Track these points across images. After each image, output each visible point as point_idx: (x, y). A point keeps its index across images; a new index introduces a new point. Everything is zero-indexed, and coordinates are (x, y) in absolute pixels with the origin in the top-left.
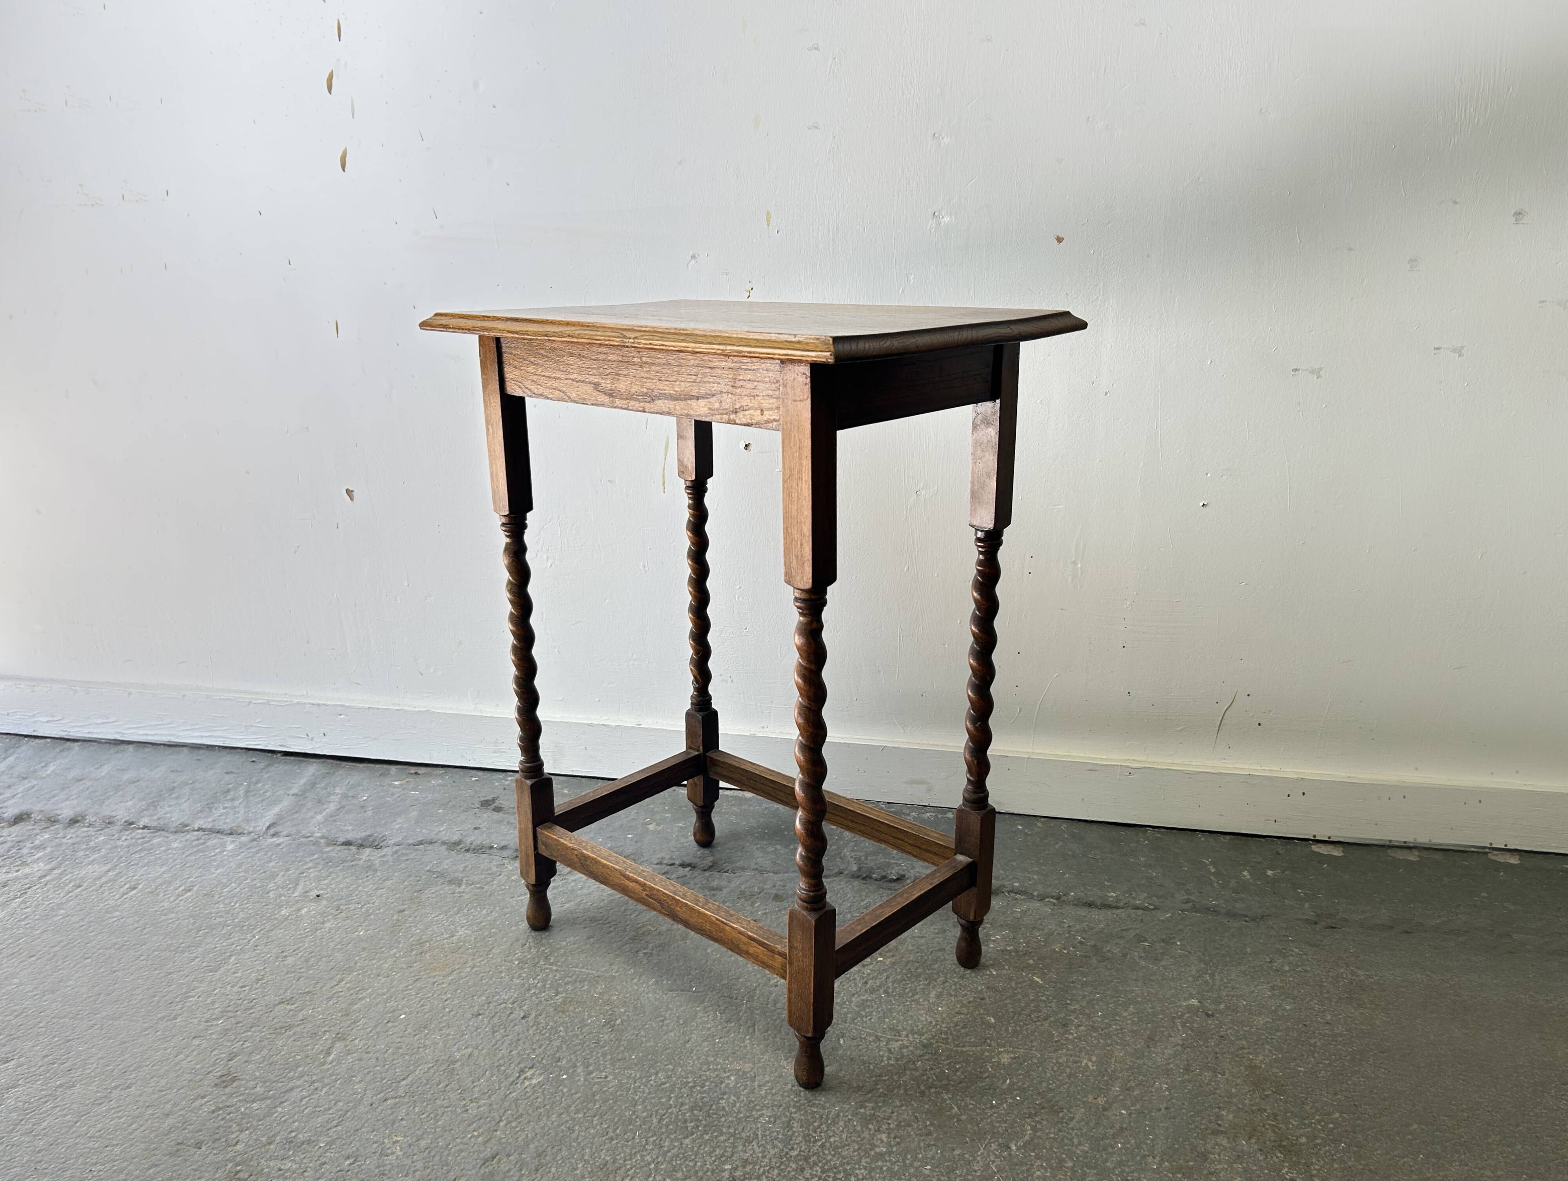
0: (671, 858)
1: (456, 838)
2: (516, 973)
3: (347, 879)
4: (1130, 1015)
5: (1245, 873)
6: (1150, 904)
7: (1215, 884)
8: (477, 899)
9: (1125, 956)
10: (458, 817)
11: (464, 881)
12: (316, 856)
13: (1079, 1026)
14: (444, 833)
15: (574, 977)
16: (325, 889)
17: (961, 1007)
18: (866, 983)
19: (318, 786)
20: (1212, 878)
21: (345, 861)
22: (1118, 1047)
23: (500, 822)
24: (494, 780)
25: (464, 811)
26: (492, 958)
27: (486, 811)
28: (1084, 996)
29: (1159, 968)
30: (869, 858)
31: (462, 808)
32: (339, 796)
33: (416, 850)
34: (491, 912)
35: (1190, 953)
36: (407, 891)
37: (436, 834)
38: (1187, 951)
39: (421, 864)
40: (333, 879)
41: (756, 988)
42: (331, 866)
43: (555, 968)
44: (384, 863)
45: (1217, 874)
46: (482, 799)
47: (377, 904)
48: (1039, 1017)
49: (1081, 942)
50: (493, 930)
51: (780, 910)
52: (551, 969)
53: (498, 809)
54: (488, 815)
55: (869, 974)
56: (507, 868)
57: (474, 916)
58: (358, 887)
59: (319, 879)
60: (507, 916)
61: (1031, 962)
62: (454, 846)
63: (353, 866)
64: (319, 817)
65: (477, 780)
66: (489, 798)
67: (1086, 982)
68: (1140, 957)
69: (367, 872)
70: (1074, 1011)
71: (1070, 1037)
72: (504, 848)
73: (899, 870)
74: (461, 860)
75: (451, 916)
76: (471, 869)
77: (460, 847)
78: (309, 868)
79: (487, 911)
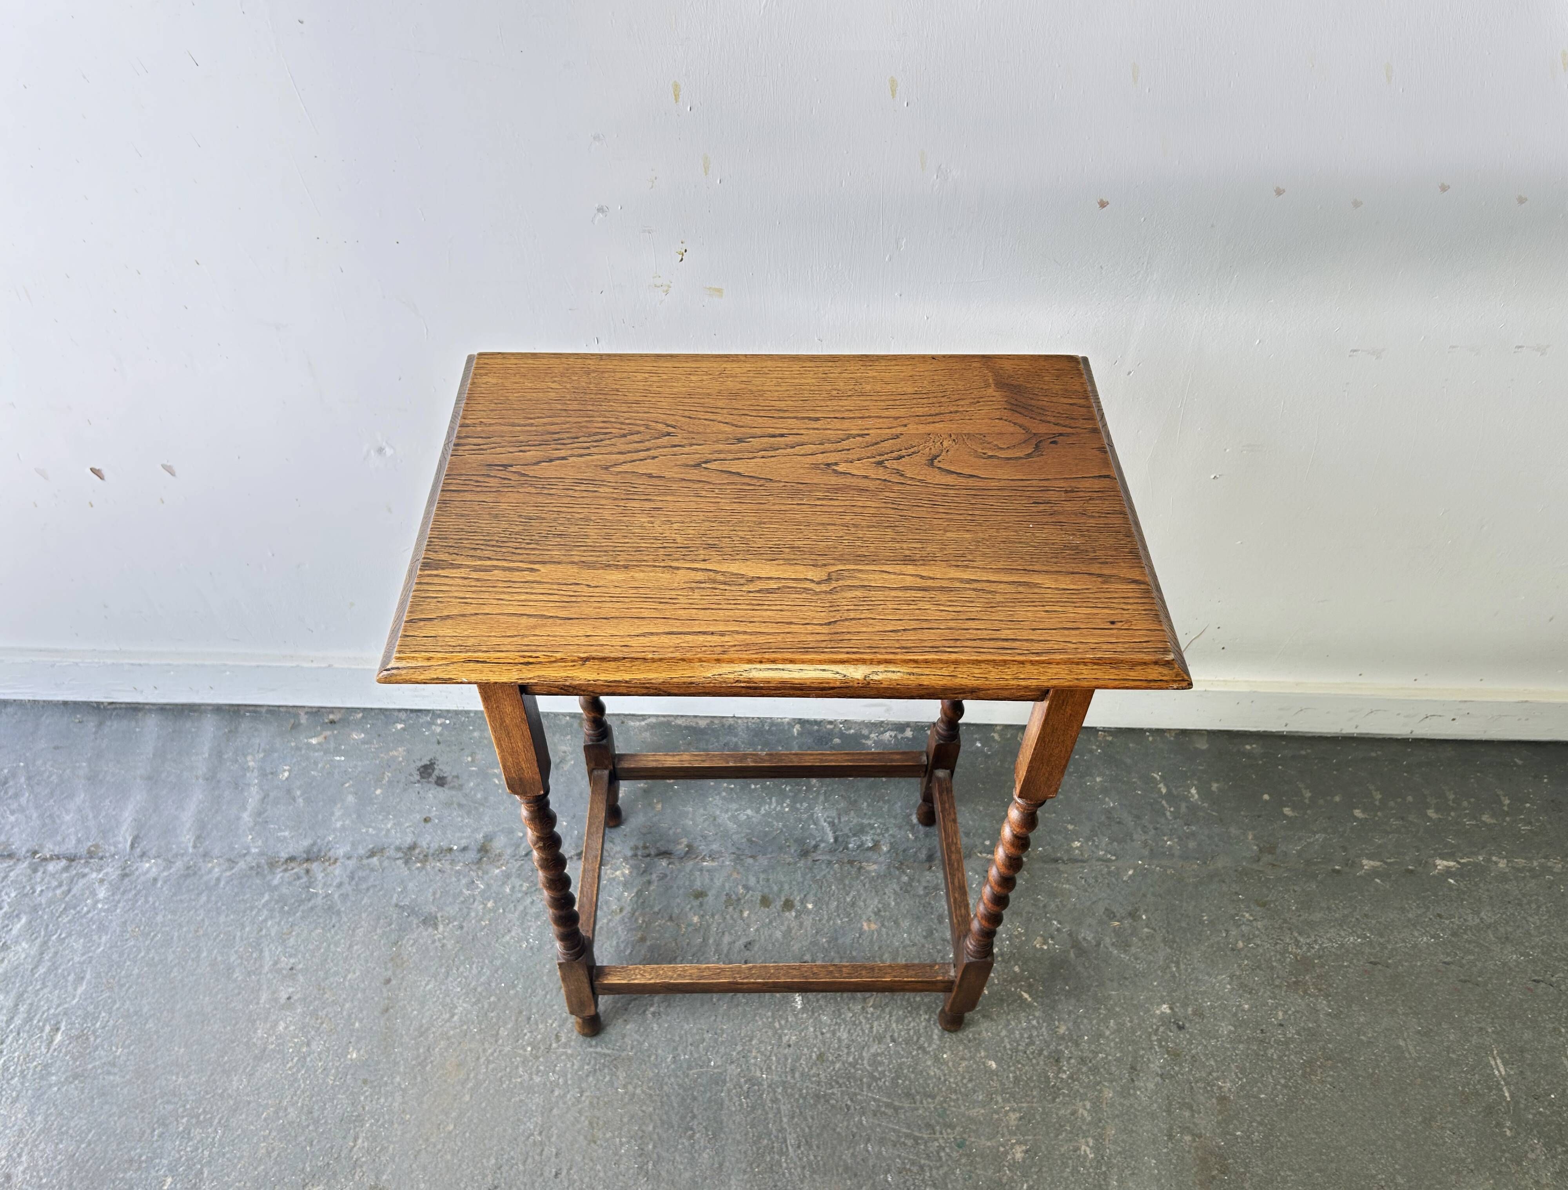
0: (645, 847)
1: (409, 840)
2: (532, 1066)
3: (313, 934)
4: (1112, 1033)
5: (1193, 791)
6: (1112, 855)
7: (1168, 814)
8: (462, 948)
9: (1098, 945)
10: (401, 800)
11: (439, 919)
12: (266, 897)
13: (1070, 1058)
14: (393, 831)
15: (593, 1062)
16: (295, 956)
17: (964, 1050)
18: (872, 1028)
19: (226, 756)
20: (1164, 802)
21: (301, 902)
22: (1106, 1084)
23: (448, 804)
24: (422, 726)
25: (405, 790)
26: (503, 1045)
27: (429, 785)
28: (1070, 1013)
29: (1129, 960)
30: (842, 820)
31: (401, 785)
32: (256, 773)
33: (372, 870)
34: (482, 969)
35: (1155, 930)
36: (384, 945)
37: (386, 835)
38: (1152, 929)
39: (385, 896)
40: (298, 935)
41: (771, 1052)
42: (288, 913)
43: (569, 1051)
44: (345, 897)
45: (1169, 797)
46: (420, 764)
47: (358, 973)
48: (1033, 1053)
49: (1058, 930)
50: (492, 999)
51: (771, 922)
52: (566, 1053)
53: (441, 782)
54: (433, 795)
55: (872, 1014)
56: (478, 887)
57: (466, 978)
58: (329, 946)
59: (282, 939)
60: (500, 972)
61: (1017, 969)
62: (409, 852)
63: (312, 909)
64: (245, 816)
65: (403, 729)
66: (425, 761)
67: (1068, 991)
68: (1113, 944)
69: (331, 918)
70: (1062, 1038)
71: (1064, 1076)
72: (465, 849)
73: (874, 834)
74: (426, 882)
75: (442, 983)
76: (441, 897)
77: (417, 851)
78: (265, 920)
79: (477, 968)
